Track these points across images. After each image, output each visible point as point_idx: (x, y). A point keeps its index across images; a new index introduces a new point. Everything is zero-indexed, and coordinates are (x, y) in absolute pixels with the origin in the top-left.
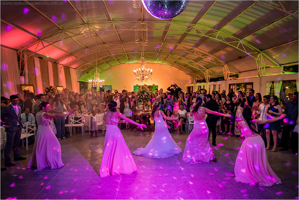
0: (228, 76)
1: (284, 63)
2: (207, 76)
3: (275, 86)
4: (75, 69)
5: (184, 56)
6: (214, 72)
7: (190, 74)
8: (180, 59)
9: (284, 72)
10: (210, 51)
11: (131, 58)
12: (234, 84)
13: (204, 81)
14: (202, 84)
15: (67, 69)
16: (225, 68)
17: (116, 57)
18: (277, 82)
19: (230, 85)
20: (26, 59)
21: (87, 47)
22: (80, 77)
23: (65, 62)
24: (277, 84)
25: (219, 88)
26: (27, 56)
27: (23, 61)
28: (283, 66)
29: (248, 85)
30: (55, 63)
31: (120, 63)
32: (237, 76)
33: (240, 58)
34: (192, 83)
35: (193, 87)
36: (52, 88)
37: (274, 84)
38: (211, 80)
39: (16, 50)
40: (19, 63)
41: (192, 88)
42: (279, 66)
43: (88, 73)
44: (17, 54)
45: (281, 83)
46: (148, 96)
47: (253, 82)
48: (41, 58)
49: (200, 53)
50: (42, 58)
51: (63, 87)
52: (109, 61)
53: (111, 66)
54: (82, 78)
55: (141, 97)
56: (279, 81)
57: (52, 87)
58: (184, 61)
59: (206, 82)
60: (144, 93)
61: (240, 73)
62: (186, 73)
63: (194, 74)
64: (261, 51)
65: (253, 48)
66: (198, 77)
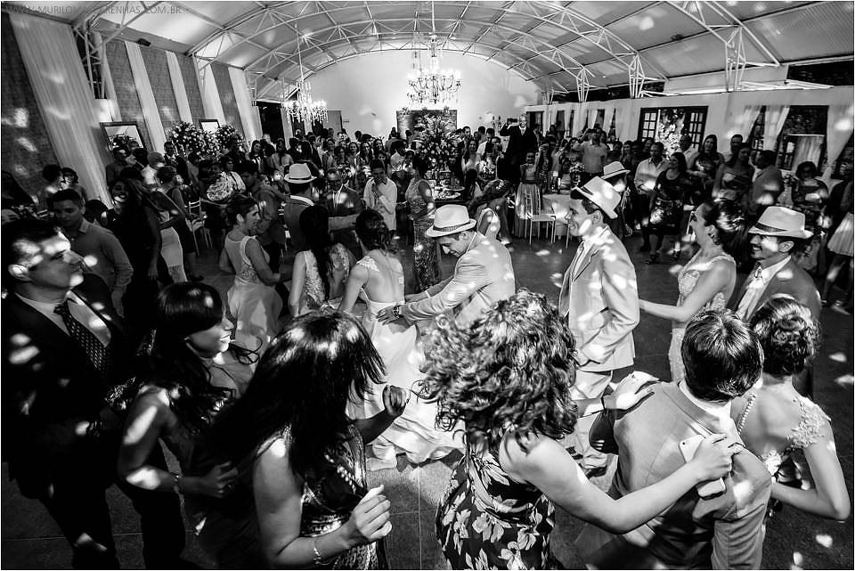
0: (639, 86)
1: (792, 58)
2: (583, 86)
3: (766, 119)
4: (243, 69)
5: (528, 30)
6: (599, 75)
7: (537, 81)
8: (515, 37)
9: (788, 81)
10: (598, 19)
11: (385, 35)
12: (655, 110)
13: (573, 97)
14: (567, 107)
15: (221, 69)
16: (633, 67)
17: (348, 34)
18: (776, 110)
19: (643, 111)
20: (101, 47)
21: (266, 6)
22: (258, 90)
23: (213, 50)
24: (776, 114)
25: (614, 119)
26: (104, 38)
27: (95, 55)
28: (788, 64)
29: (693, 114)
30: (186, 54)
31: (357, 48)
32: (659, 87)
33: (679, 38)
34: (538, 104)
35: (542, 113)
36: (187, 130)
37: (767, 114)
38: (594, 96)
39: (72, 23)
40: (85, 62)
41: (539, 116)
42: (778, 64)
43: (276, 79)
44: (75, 33)
45: (786, 111)
46: (449, 150)
47: (707, 107)
48: (143, 42)
49: (576, 21)
50: (147, 44)
51: (216, 121)
52: (329, 45)
53: (335, 58)
54: (264, 92)
55: (433, 152)
56: (782, 107)
57: (187, 126)
58: (526, 45)
59: (577, 101)
60: (440, 143)
61: (668, 78)
62: (526, 75)
63: (546, 79)
64: (742, 21)
65: (724, 12)
66: (556, 88)
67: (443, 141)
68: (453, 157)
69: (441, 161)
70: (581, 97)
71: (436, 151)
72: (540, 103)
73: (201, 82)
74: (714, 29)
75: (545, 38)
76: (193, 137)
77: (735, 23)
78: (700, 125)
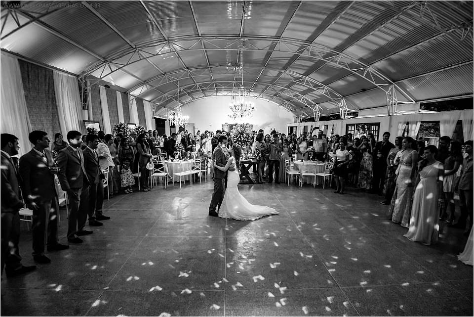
0: (345, 114)
1: (421, 99)
2: (317, 114)
3: (410, 128)
4: (150, 101)
5: (288, 87)
6: (325, 109)
7: (294, 112)
8: (282, 90)
9: (420, 110)
10: (323, 82)
11: (219, 89)
12: (353, 125)
13: (312, 120)
14: (309, 124)
15: (140, 100)
16: (341, 104)
17: (201, 87)
18: (414, 124)
19: (347, 125)
20: (89, 87)
21: (165, 73)
22: (156, 111)
23: (137, 92)
24: (414, 126)
25: (333, 130)
26: (91, 83)
27: (85, 90)
28: (420, 102)
29: (373, 127)
30: (125, 93)
31: (205, 94)
32: (356, 114)
33: (364, 90)
34: (294, 123)
35: (296, 127)
36: (122, 126)
37: (410, 125)
38: (322, 119)
39: (78, 76)
40: (81, 93)
41: (295, 128)
42: (414, 102)
43: (165, 107)
44: (78, 81)
45: (419, 124)
46: (248, 138)
47: (380, 123)
48: (107, 86)
49: (312, 83)
50: (109, 87)
51: (135, 124)
52: (192, 92)
53: (194, 99)
54: (158, 113)
55: (239, 139)
56: (417, 122)
57: (122, 124)
58: (287, 94)
59: (314, 121)
60: (243, 135)
61: (360, 110)
62: (288, 109)
63: (298, 111)
64: (394, 82)
65: (384, 78)
66: (304, 115)
67: (244, 134)
68: (249, 142)
69: (243, 144)
70: (316, 119)
71: (241, 139)
72: (295, 122)
73: (130, 106)
74: (380, 86)
75: (298, 91)
76: (125, 130)
77: (390, 83)
78: (377, 132)
